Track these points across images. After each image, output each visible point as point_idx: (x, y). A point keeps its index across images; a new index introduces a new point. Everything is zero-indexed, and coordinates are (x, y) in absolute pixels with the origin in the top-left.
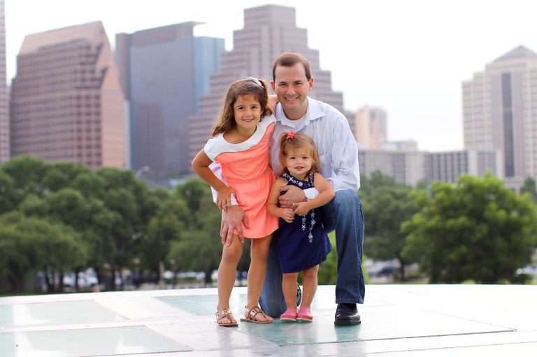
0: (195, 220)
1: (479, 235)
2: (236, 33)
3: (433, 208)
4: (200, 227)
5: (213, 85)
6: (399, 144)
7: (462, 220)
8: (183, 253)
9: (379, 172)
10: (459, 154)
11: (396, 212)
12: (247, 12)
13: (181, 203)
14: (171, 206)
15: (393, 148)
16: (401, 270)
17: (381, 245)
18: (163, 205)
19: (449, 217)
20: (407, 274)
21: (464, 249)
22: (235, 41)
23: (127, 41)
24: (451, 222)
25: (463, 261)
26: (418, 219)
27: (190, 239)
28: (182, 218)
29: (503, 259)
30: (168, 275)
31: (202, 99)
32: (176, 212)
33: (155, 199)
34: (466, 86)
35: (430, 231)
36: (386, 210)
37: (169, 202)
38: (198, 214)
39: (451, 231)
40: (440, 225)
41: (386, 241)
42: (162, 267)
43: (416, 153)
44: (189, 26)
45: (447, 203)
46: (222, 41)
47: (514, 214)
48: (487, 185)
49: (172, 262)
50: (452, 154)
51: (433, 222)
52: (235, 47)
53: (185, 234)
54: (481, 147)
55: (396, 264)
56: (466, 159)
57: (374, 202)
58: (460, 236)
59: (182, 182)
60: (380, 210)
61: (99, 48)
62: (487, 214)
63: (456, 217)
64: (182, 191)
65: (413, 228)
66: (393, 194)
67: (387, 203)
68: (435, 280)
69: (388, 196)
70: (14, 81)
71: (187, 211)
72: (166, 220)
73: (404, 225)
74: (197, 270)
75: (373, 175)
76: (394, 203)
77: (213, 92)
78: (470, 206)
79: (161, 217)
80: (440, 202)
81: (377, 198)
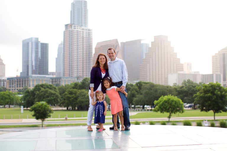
0: (140, 92)
1: (214, 99)
2: (152, 42)
3: (202, 91)
4: (141, 94)
5: (146, 56)
6: (195, 72)
7: (209, 94)
8: (137, 101)
9: (189, 80)
10: (211, 75)
11: (193, 91)
12: (155, 37)
13: (137, 87)
14: (134, 88)
15: (193, 73)
16: (194, 106)
17: (189, 100)
18: (132, 88)
19: (206, 94)
20: (196, 107)
21: (209, 102)
22: (152, 45)
23: (123, 44)
24: (206, 95)
25: (210, 105)
26: (198, 93)
27: (138, 97)
28: (137, 91)
29: (220, 105)
30: (133, 106)
31: (143, 60)
32: (135, 90)
33: (130, 86)
34: (213, 57)
35: (201, 97)
36: (190, 90)
37: (134, 87)
38: (141, 90)
39: (206, 97)
40: (204, 95)
41: (190, 98)
42: (131, 104)
43: (199, 75)
44: (140, 40)
45: (206, 90)
46: (149, 44)
47: (224, 93)
48: (216, 85)
49: (134, 103)
50: (209, 75)
51: (202, 95)
52: (152, 46)
53: (137, 96)
54: (217, 73)
55: (193, 104)
56: (213, 76)
57: (187, 88)
58: (209, 98)
59: (137, 81)
60: (189, 90)
61: (116, 46)
62: (215, 92)
63: (208, 94)
64: (137, 84)
65: (196, 96)
66: (192, 86)
67: (191, 89)
68: (202, 110)
69: (191, 87)
70: (94, 54)
71: (138, 90)
72: (132, 92)
73: (194, 95)
74: (141, 105)
75: (188, 80)
76: (193, 88)
77: (146, 58)
78: (211, 90)
79: (131, 91)
80: (204, 89)
81: (188, 87)
